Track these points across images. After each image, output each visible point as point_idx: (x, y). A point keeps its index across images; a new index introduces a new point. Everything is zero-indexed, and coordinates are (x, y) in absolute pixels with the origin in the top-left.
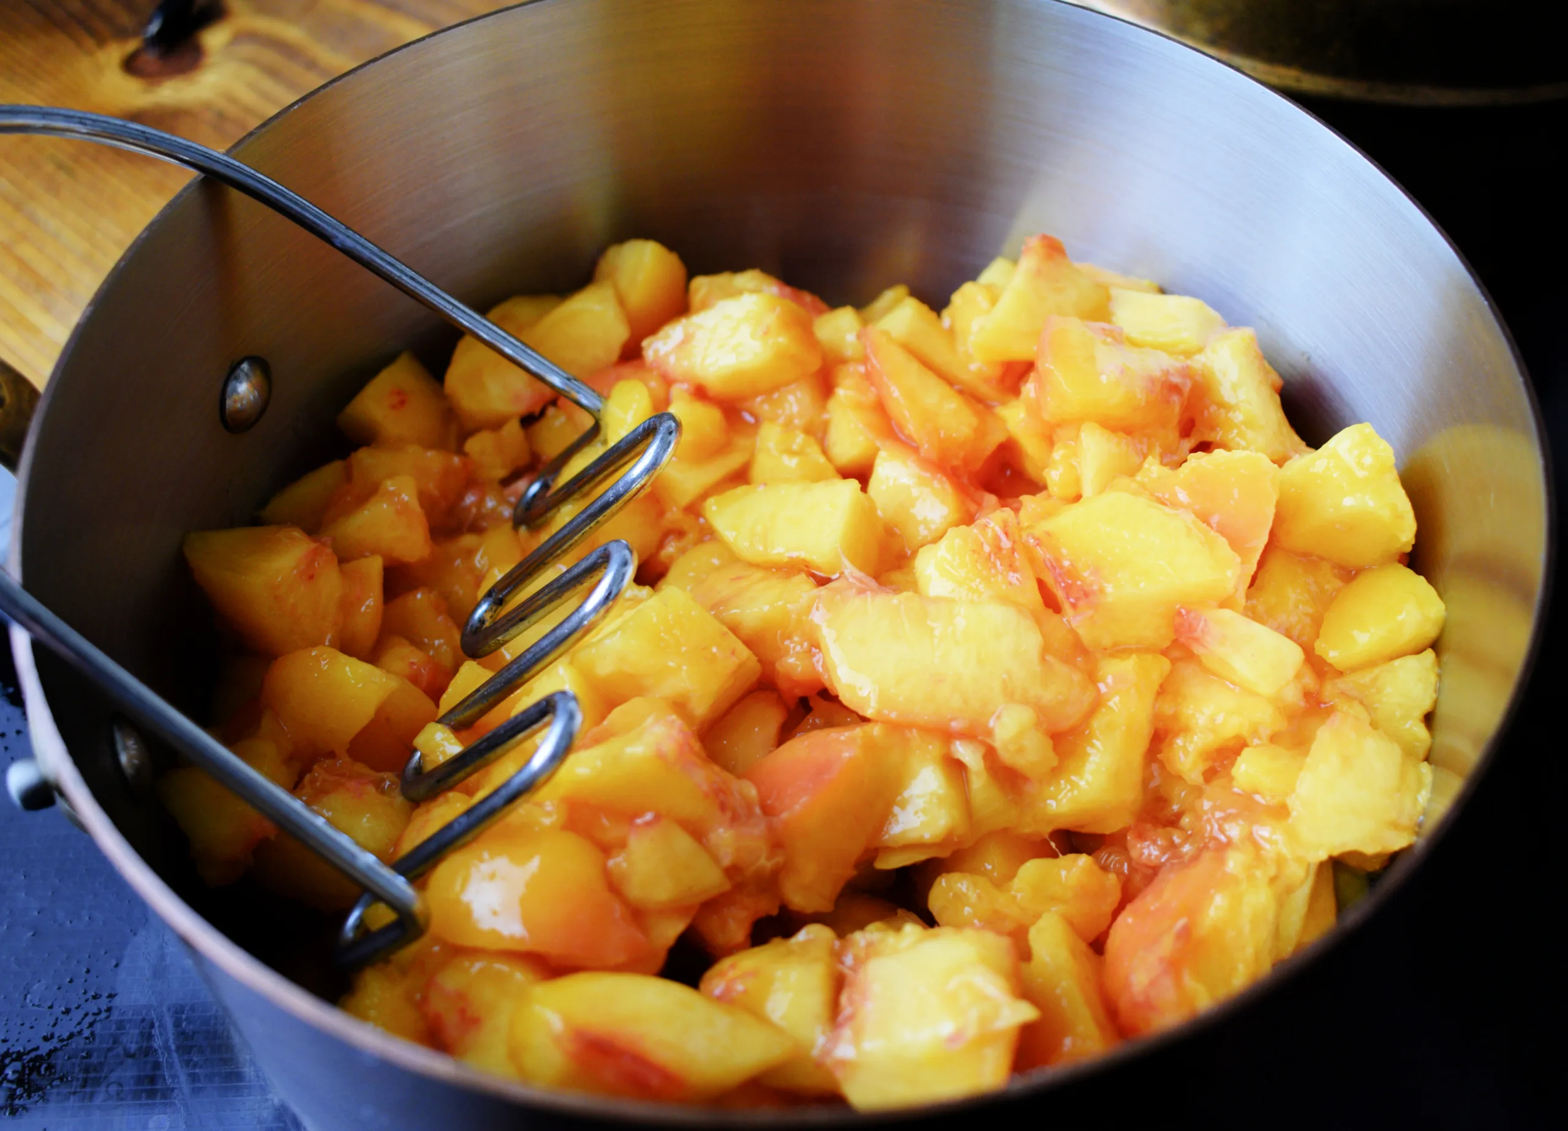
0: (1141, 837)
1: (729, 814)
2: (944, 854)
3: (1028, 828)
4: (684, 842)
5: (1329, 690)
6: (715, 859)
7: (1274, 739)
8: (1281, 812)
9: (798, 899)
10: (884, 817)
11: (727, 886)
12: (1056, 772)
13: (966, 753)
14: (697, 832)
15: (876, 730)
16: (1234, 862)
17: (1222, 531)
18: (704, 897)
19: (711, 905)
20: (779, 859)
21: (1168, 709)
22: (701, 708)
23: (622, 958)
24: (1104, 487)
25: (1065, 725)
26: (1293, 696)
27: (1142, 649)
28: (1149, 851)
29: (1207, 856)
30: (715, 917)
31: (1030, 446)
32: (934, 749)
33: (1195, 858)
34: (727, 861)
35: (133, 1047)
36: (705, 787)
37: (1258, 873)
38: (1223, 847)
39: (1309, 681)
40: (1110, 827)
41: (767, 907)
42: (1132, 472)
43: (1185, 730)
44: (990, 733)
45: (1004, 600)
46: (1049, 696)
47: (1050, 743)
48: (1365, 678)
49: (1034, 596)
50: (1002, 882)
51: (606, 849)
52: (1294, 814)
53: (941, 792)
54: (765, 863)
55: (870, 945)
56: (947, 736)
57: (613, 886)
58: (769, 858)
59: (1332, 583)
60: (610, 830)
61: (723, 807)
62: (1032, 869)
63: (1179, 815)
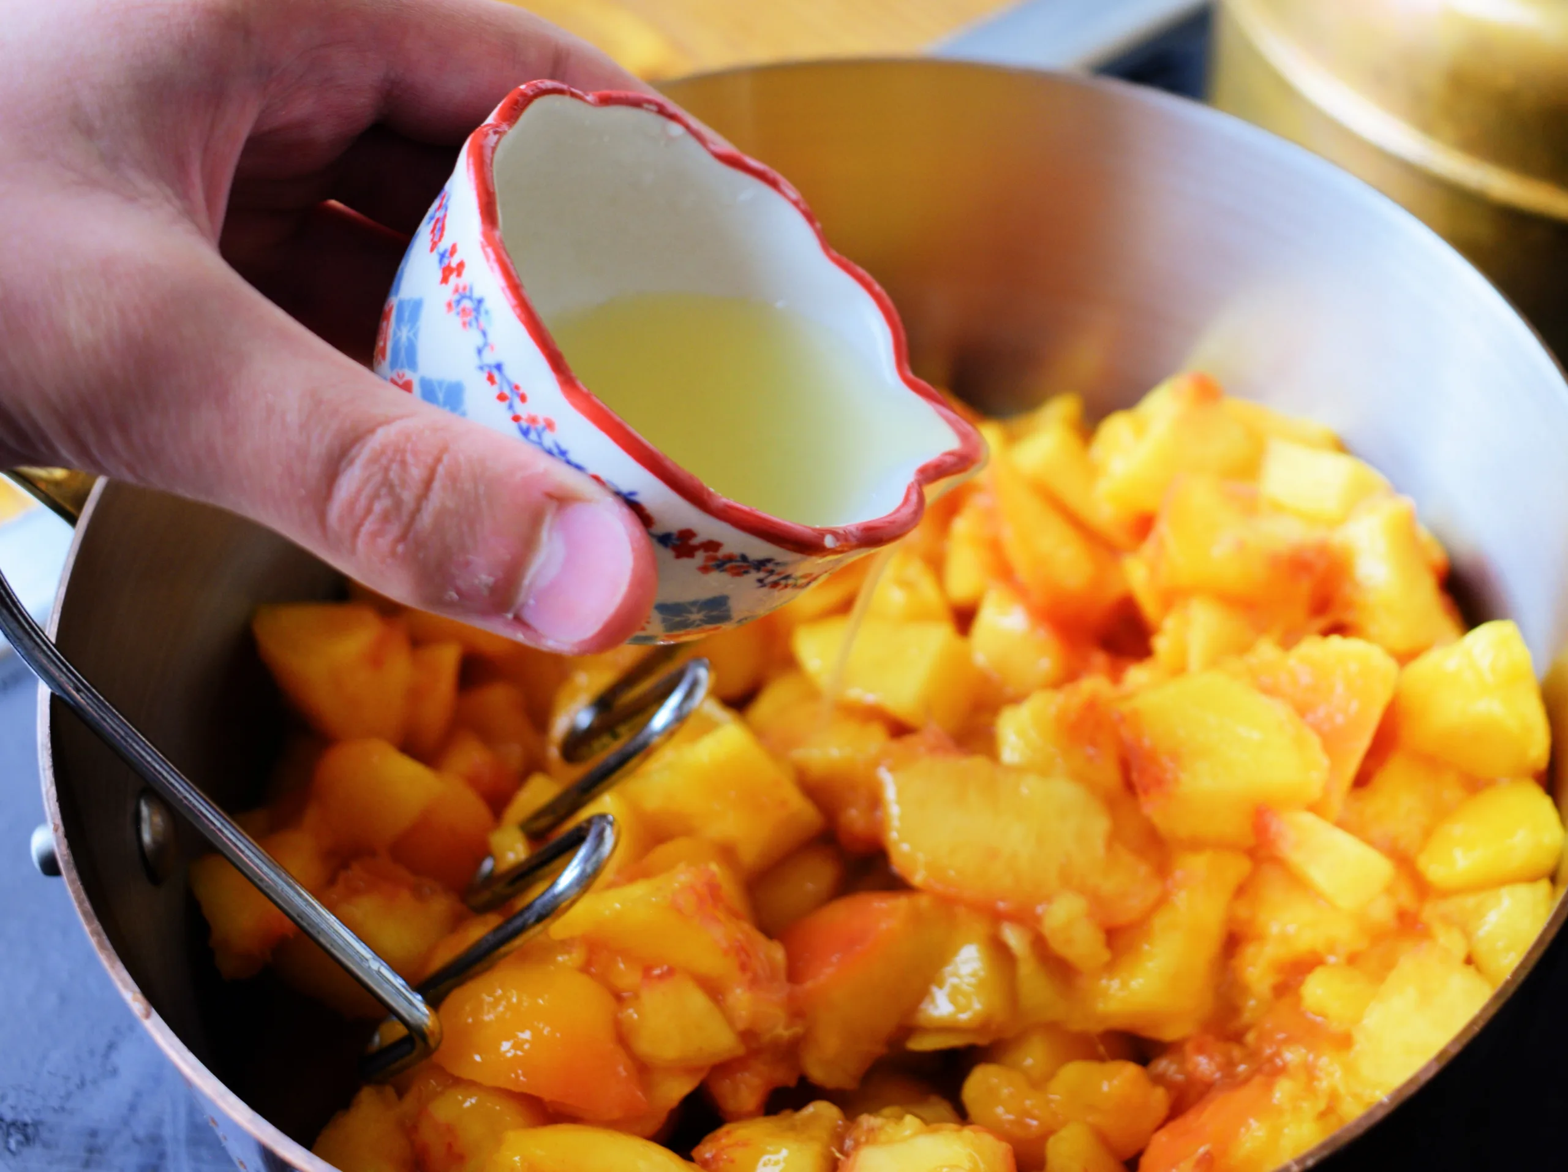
0: (1200, 1050)
1: (749, 975)
2: (982, 1041)
3: (1077, 1024)
4: (698, 1000)
5: (1430, 912)
6: (730, 1021)
7: (1353, 960)
8: (1344, 1042)
9: (817, 1073)
10: (923, 994)
11: (741, 1051)
12: (1110, 968)
13: (1014, 938)
14: (713, 990)
15: (924, 901)
16: (1283, 1091)
17: (1317, 729)
18: (716, 1060)
19: (724, 1068)
20: (798, 1029)
21: (1243, 911)
22: (750, 853)
23: (617, 1114)
24: (1214, 662)
25: (1121, 919)
26: (1382, 911)
27: (1221, 845)
28: (1204, 1065)
29: (1258, 1080)
30: (728, 1081)
31: (1149, 606)
32: (981, 928)
33: (1246, 1081)
34: (741, 1026)
35: (141, 1133)
36: (724, 944)
37: (1306, 1105)
38: (1275, 1071)
39: (1406, 898)
40: (1170, 1034)
41: (784, 1076)
42: (1243, 649)
43: (1260, 938)
44: (1038, 919)
45: (1078, 777)
46: (1109, 885)
47: (1101, 937)
48: (1470, 902)
49: (1110, 775)
50: (1039, 1083)
51: (618, 998)
52: (1357, 1048)
53: (982, 974)
54: (782, 1030)
55: (872, 1130)
56: (997, 917)
57: (622, 1038)
58: (787, 1028)
59: (1451, 793)
60: (626, 975)
61: (743, 967)
62: (1074, 1072)
63: (1247, 1028)
